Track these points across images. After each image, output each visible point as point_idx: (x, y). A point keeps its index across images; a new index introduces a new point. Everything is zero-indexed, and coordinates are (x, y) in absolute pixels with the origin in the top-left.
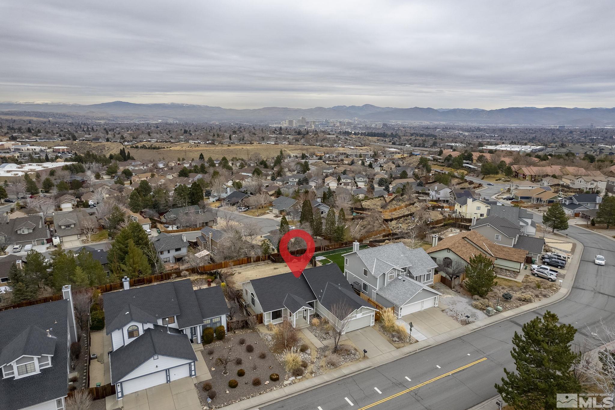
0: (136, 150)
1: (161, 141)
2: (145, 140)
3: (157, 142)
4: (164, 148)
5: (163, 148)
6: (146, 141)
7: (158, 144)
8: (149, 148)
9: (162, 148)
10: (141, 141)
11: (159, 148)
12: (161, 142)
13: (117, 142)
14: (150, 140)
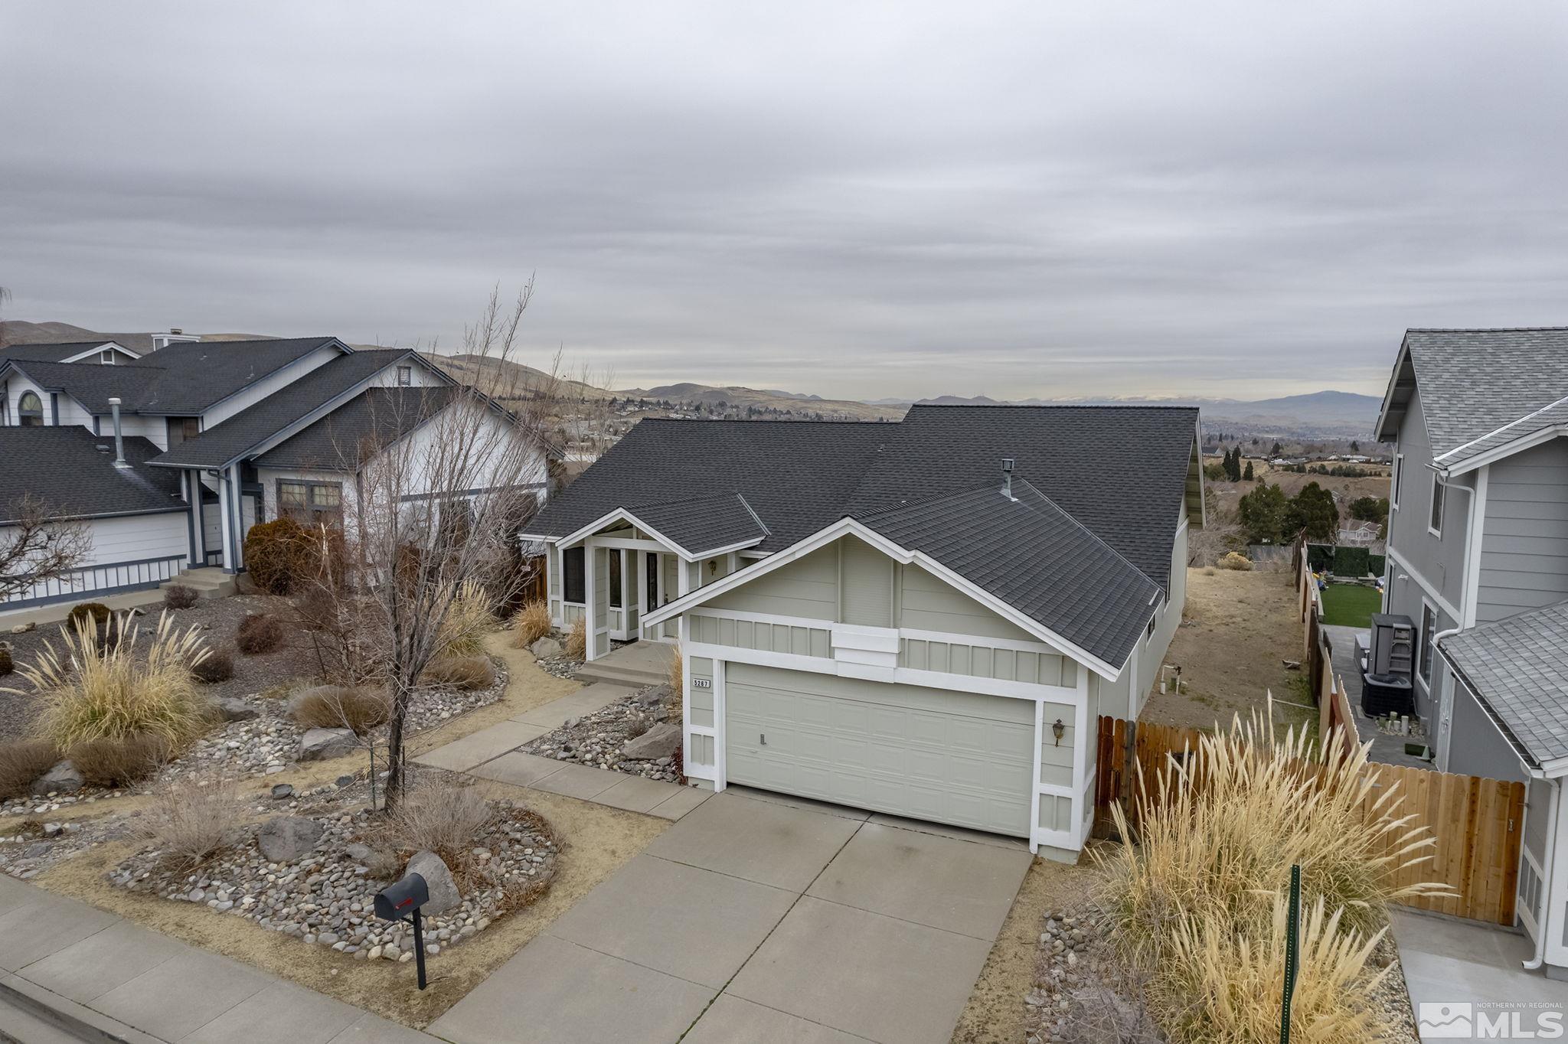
0: (1296, 475)
1: (1379, 460)
2: (1333, 457)
3: (1368, 462)
4: (1380, 475)
5: (1375, 475)
6: (1335, 460)
7: (1367, 468)
8: (1333, 473)
9: (1371, 475)
10: (1319, 459)
11: (1362, 474)
12: (1381, 462)
13: (1260, 458)
14: (1348, 456)
